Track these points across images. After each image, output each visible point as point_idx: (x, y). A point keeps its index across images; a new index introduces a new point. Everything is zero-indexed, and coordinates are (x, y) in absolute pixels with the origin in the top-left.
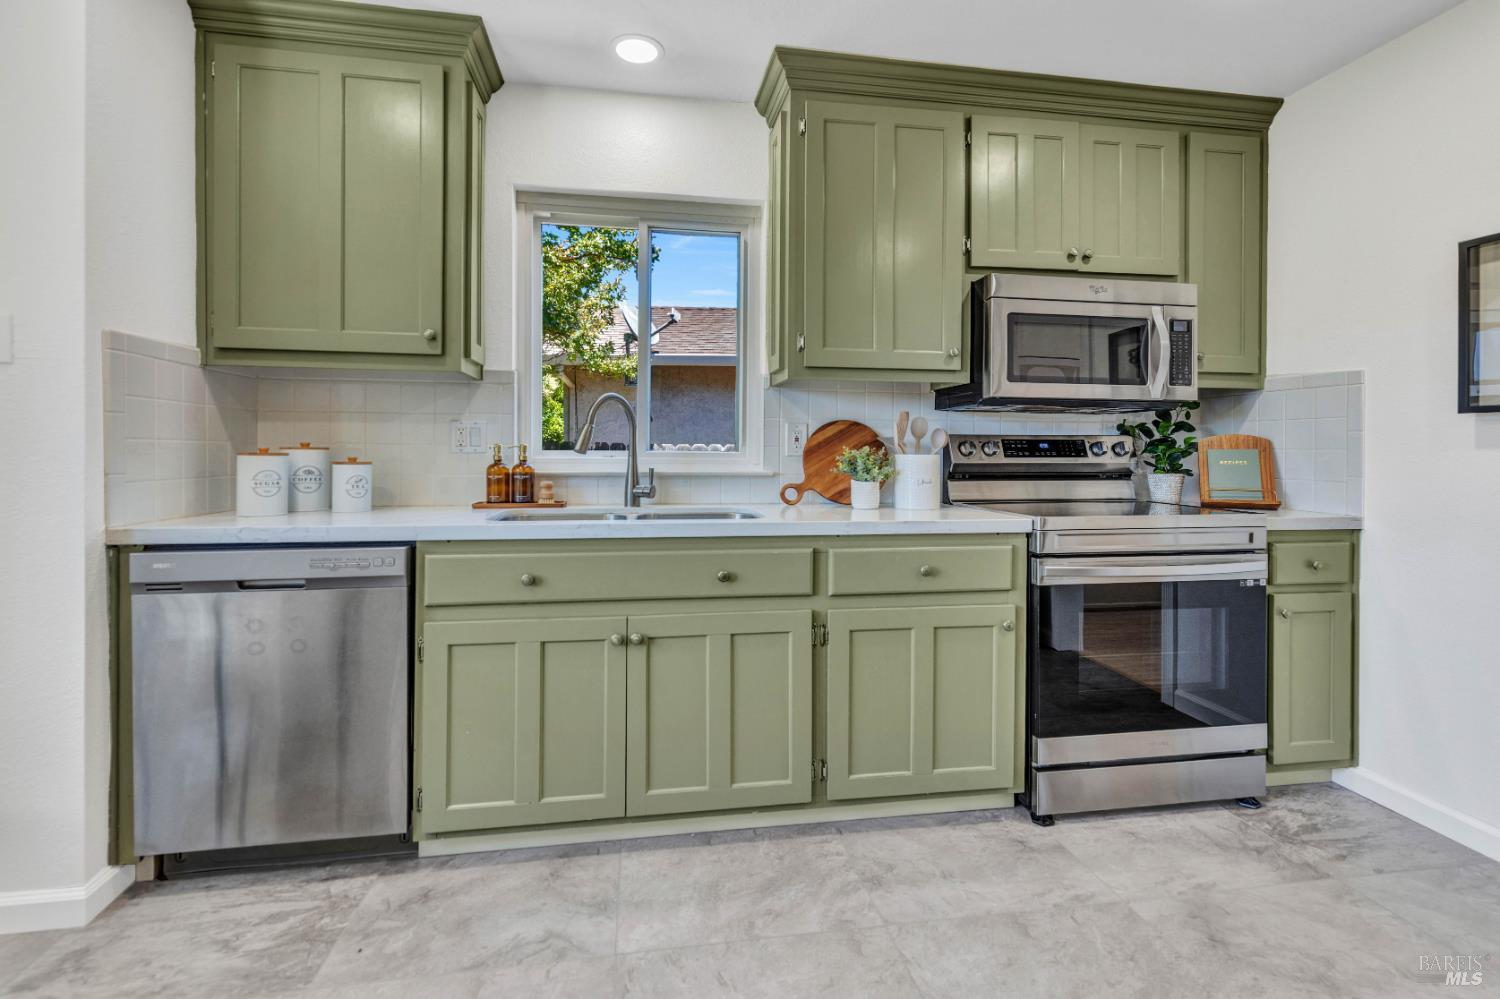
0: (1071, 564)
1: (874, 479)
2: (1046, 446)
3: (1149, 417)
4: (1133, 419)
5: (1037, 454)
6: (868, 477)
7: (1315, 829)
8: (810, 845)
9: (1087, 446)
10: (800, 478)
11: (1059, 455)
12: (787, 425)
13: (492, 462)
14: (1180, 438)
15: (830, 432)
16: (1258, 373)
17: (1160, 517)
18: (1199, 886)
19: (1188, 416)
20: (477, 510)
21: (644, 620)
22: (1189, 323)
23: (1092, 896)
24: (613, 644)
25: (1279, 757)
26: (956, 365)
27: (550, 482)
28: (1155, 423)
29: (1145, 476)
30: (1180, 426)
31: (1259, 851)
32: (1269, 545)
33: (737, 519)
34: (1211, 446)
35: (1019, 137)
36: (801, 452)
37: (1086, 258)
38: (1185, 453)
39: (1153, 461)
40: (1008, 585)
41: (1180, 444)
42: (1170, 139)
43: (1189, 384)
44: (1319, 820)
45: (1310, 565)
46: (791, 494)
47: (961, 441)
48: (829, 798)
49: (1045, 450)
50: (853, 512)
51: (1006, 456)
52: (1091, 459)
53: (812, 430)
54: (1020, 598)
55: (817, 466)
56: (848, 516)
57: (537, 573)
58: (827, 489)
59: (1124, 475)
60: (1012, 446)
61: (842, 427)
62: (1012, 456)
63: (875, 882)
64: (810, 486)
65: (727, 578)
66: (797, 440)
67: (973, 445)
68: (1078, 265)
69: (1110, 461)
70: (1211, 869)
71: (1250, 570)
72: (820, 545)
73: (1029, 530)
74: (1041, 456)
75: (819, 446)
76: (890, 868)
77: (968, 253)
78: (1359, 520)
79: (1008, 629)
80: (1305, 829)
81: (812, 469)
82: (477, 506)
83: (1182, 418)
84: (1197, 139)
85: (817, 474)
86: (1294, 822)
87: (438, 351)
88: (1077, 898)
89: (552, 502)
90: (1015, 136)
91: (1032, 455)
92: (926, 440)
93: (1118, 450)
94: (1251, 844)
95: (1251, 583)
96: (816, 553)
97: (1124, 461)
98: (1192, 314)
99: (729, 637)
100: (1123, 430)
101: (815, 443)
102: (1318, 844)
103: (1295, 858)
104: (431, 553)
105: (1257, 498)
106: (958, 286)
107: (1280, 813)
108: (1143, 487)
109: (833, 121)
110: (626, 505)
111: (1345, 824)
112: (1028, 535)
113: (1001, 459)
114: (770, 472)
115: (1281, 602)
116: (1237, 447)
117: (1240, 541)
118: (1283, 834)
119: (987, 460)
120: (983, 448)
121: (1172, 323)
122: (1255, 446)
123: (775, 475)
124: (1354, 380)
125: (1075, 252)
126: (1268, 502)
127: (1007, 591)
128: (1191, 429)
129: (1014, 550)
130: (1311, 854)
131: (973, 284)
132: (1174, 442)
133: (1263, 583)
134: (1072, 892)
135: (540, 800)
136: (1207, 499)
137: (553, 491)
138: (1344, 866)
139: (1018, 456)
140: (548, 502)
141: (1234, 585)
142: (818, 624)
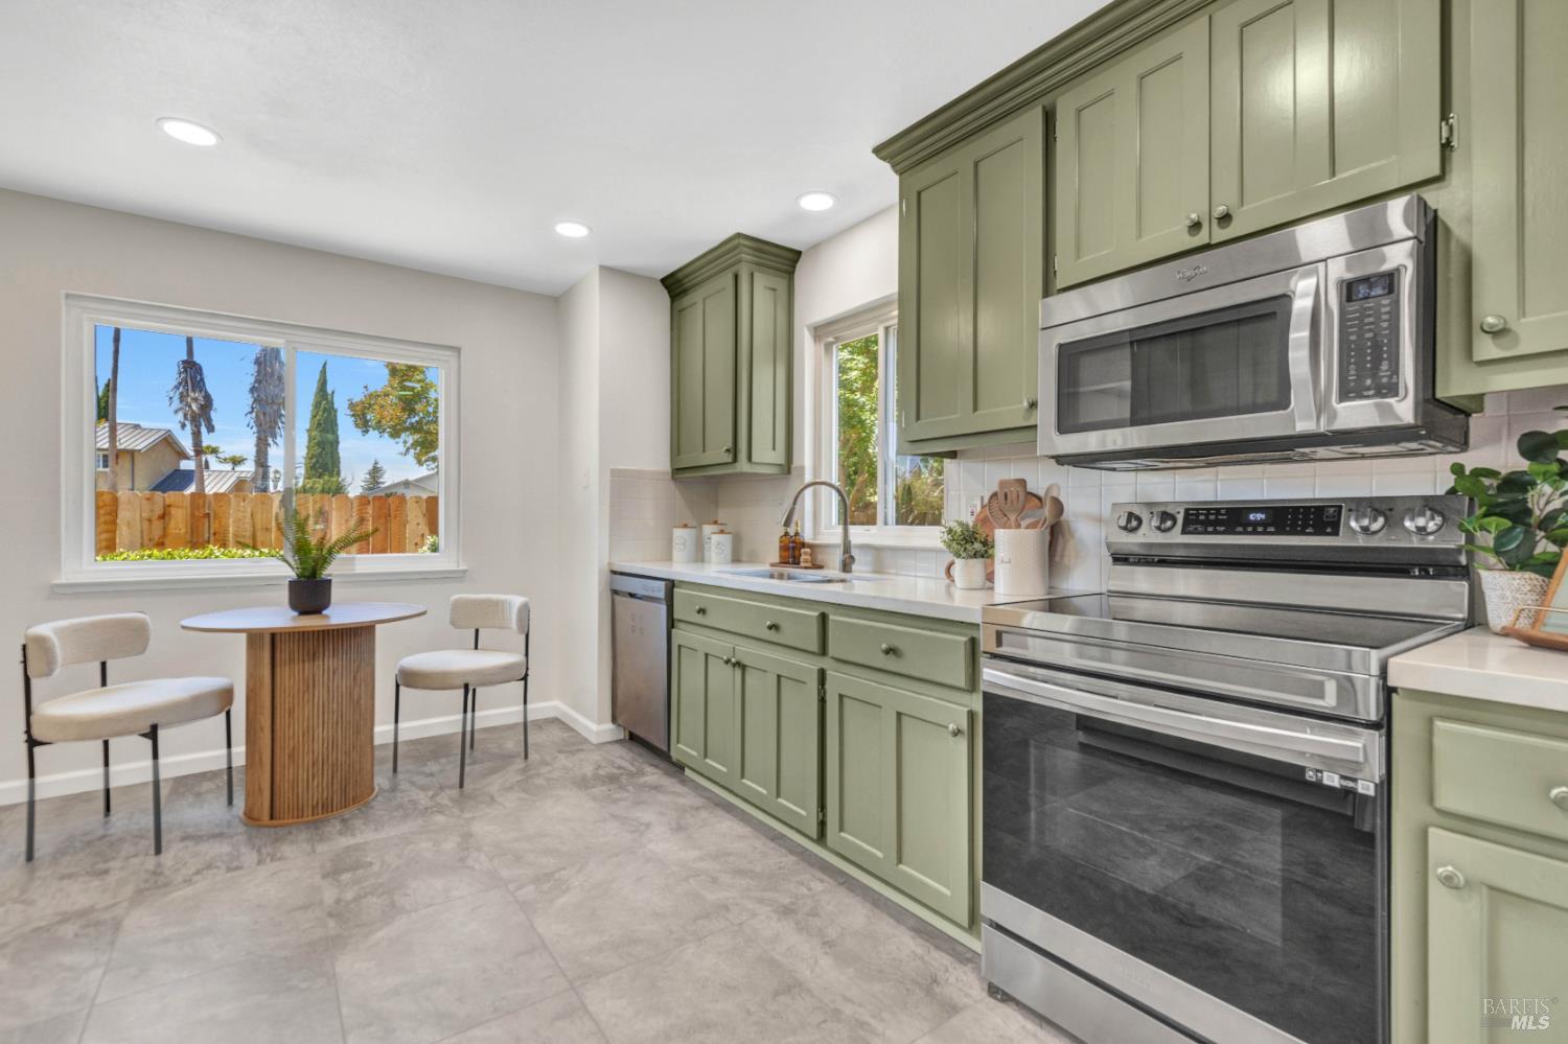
2: (1260, 516)
5: (1240, 529)
11: (1280, 531)
12: (965, 498)
40: (963, 685)
48: (828, 844)
49: (1256, 524)
51: (1185, 533)
54: (978, 703)
60: (1201, 518)
62: (1195, 532)
66: (973, 514)
72: (828, 611)
74: (1245, 533)
87: (730, 460)
89: (809, 565)
91: (1230, 531)
96: (825, 617)
99: (776, 676)
109: (924, 189)
127: (965, 691)
135: (705, 759)
139: (1206, 532)
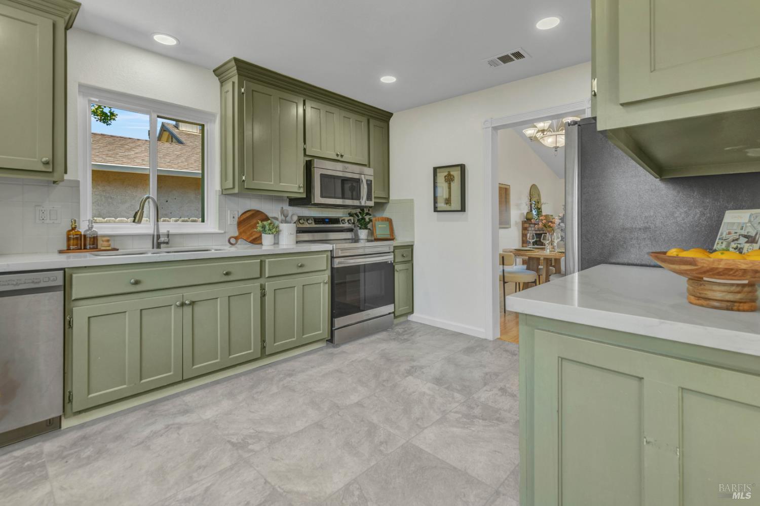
0: (344, 260)
1: (272, 233)
3: (358, 210)
4: (354, 211)
6: (271, 232)
7: (406, 331)
8: (262, 373)
9: (340, 220)
10: (236, 234)
12: (229, 211)
13: (70, 228)
14: (367, 218)
15: (248, 214)
16: (388, 198)
17: (362, 244)
18: (382, 350)
19: (369, 210)
20: (61, 254)
21: (190, 295)
22: (371, 181)
23: (356, 360)
24: (178, 306)
25: (397, 314)
26: (302, 190)
27: (108, 238)
28: (360, 212)
29: (357, 230)
30: (368, 214)
31: (394, 339)
32: (394, 250)
33: (213, 251)
34: (376, 220)
35: (321, 110)
36: (236, 223)
37: (342, 156)
38: (369, 223)
39: (360, 226)
40: (326, 269)
41: (367, 220)
42: (364, 119)
43: (371, 201)
44: (406, 329)
45: (403, 256)
46: (233, 241)
47: (300, 218)
48: (267, 354)
50: (263, 247)
51: (315, 224)
52: (341, 225)
53: (240, 214)
54: (328, 273)
55: (243, 229)
56: (261, 248)
57: (138, 278)
58: (248, 238)
59: (350, 230)
61: (253, 212)
62: (317, 224)
63: (290, 375)
64: (241, 237)
65: (227, 274)
66: (234, 217)
67: (304, 220)
68: (339, 158)
69: (346, 225)
70: (384, 346)
71: (389, 258)
72: (263, 258)
73: (331, 249)
75: (244, 220)
76: (294, 370)
77: (305, 150)
78: (413, 242)
79: (326, 283)
80: (403, 332)
81: (241, 230)
82: (61, 252)
83: (367, 211)
84: (372, 121)
85: (244, 232)
86: (401, 331)
87: (50, 170)
88: (352, 361)
89: (110, 248)
90: (319, 109)
92: (288, 219)
93: (350, 222)
94: (392, 338)
95: (390, 262)
96: (261, 261)
97: (350, 226)
98: (371, 178)
99: (228, 297)
100: (350, 215)
101: (242, 219)
102: (407, 334)
103: (402, 338)
104: (75, 273)
105: (389, 237)
106: (302, 161)
107: (397, 330)
108: (357, 235)
109: (256, 91)
110: (153, 248)
111: (412, 328)
112: (331, 251)
113: (314, 225)
114: (223, 232)
115: (397, 267)
116: (383, 221)
117: (387, 250)
118: (399, 334)
119: (308, 226)
120: (307, 221)
121: (367, 180)
122: (388, 221)
123: (225, 233)
124: (412, 201)
125: (339, 153)
126: (392, 238)
127: (325, 270)
128: (370, 215)
129: (327, 256)
130: (406, 337)
131: (306, 161)
132: (365, 219)
133: (392, 262)
134: (351, 361)
135: (140, 382)
136: (376, 238)
137: (110, 242)
138: (413, 337)
139: (319, 224)
140: (108, 248)
141: (386, 263)
142: (263, 288)
